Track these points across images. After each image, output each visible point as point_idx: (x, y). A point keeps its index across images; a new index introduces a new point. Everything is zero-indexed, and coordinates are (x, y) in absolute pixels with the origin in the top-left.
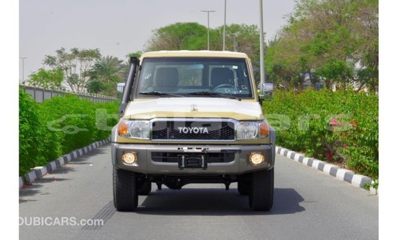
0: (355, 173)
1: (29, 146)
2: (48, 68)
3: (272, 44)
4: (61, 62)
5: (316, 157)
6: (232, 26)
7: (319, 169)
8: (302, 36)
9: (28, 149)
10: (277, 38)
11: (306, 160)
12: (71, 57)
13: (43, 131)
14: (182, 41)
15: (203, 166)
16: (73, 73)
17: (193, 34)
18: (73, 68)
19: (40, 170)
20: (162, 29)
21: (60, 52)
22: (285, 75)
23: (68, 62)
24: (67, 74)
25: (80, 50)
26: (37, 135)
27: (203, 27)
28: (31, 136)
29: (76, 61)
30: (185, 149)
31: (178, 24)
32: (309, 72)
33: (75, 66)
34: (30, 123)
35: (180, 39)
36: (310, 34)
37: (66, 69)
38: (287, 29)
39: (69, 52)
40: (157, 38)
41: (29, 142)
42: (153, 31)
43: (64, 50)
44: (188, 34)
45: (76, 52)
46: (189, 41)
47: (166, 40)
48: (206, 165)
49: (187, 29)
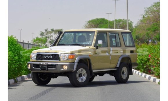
0: (157, 78)
1: (17, 66)
2: (40, 37)
3: (136, 27)
4: (47, 34)
5: (144, 72)
6: (119, 20)
7: (144, 77)
8: (148, 24)
9: (17, 67)
10: (138, 25)
11: (140, 74)
12: (51, 33)
13: (24, 60)
14: (98, 26)
15: (46, 69)
16: (51, 39)
17: (103, 23)
18: (51, 37)
19: (24, 77)
20: (90, 21)
21: (46, 30)
22: (141, 40)
23: (49, 34)
24: (49, 40)
25: (54, 29)
26: (21, 61)
27: (107, 20)
28: (18, 62)
29: (53, 34)
30: (42, 63)
31: (97, 19)
32: (151, 39)
33: (52, 36)
34: (18, 56)
35: (97, 25)
36: (151, 23)
37: (49, 37)
38: (142, 21)
39: (50, 30)
40: (88, 25)
41: (18, 64)
42: (86, 22)
43: (48, 29)
44: (101, 23)
45: (53, 30)
46: (101, 26)
47: (91, 26)
48: (47, 69)
49: (100, 21)
